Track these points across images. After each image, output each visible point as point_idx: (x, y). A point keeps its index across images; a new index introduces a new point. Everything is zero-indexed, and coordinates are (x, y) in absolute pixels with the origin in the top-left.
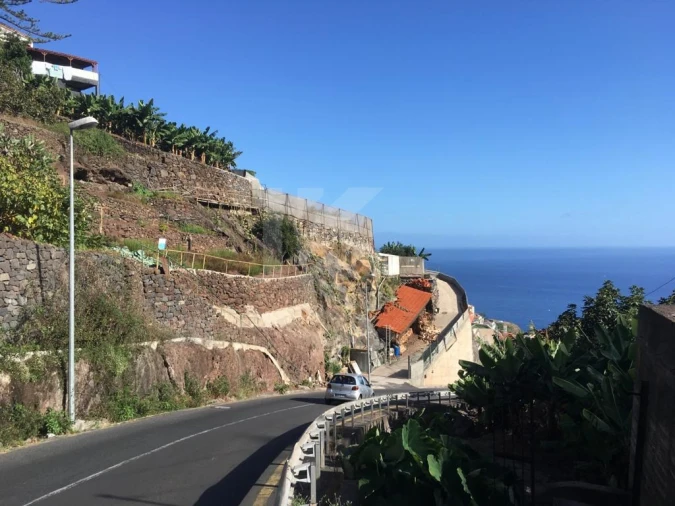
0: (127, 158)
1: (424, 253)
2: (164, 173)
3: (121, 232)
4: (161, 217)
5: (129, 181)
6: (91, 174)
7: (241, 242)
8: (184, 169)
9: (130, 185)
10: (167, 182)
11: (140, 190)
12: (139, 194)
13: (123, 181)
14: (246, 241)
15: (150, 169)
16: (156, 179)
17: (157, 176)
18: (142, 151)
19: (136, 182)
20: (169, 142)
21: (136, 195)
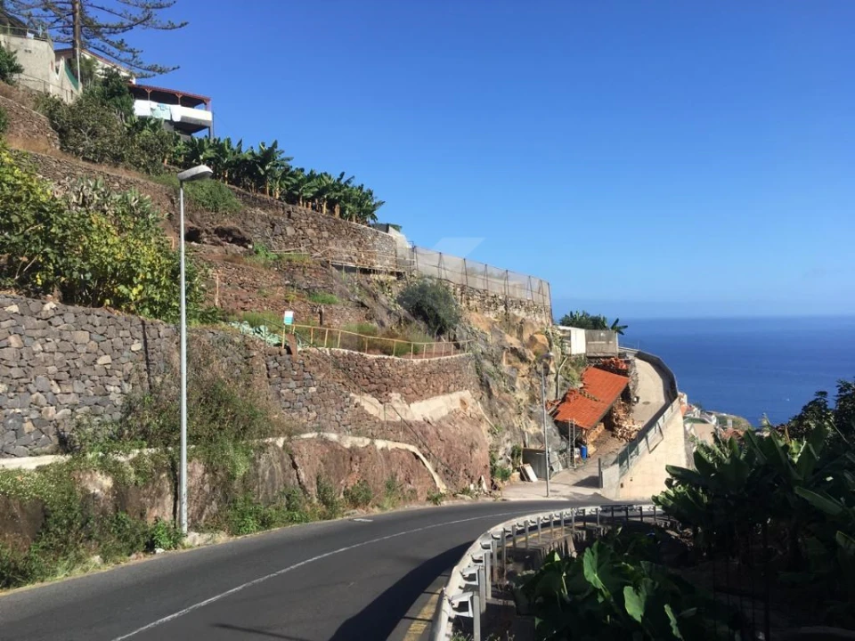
0: (246, 214)
1: (618, 325)
2: (290, 231)
3: (240, 304)
4: (287, 285)
5: (249, 242)
6: (204, 234)
7: (384, 313)
8: (315, 226)
9: (250, 246)
10: (295, 241)
11: (262, 253)
12: (261, 258)
13: (242, 241)
14: (389, 312)
15: (273, 226)
16: (281, 238)
17: (281, 234)
18: (264, 205)
19: (257, 242)
20: (297, 193)
21: (258, 258)
